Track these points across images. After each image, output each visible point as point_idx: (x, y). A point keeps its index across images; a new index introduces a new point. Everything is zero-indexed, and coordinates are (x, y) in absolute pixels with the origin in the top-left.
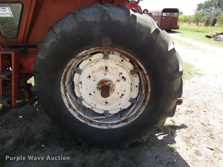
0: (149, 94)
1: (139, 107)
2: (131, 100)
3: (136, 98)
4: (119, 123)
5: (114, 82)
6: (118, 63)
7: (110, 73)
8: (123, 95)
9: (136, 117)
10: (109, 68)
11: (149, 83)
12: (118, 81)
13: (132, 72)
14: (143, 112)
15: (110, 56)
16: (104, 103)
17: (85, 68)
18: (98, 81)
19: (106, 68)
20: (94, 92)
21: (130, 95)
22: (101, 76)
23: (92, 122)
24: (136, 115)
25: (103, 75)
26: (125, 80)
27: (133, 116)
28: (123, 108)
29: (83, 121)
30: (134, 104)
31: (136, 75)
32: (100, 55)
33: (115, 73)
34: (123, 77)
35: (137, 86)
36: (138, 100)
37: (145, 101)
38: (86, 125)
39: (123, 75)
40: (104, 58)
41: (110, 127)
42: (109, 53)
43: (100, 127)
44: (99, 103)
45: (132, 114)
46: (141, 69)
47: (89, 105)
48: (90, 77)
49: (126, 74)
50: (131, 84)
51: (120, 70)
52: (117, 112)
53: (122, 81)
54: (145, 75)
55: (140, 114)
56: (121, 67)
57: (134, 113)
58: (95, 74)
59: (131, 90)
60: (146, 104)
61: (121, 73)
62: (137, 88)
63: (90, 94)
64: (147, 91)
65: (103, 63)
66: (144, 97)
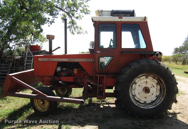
0: (165, 92)
1: (161, 98)
2: (157, 96)
3: (159, 95)
4: (152, 106)
5: (150, 88)
6: (152, 80)
7: (148, 84)
8: (153, 94)
9: (160, 103)
10: (148, 82)
11: (165, 88)
12: (152, 87)
13: (157, 84)
14: (163, 100)
15: (149, 77)
16: (145, 98)
17: (138, 82)
18: (143, 87)
19: (147, 82)
20: (141, 92)
21: (156, 94)
22: (144, 85)
23: (140, 106)
24: (159, 102)
25: (145, 85)
26: (154, 87)
27: (159, 103)
28: (153, 100)
29: (137, 105)
30: (158, 98)
31: (158, 85)
32: (144, 77)
33: (150, 84)
34: (153, 86)
35: (159, 90)
36: (159, 96)
37: (163, 95)
38: (138, 106)
39: (153, 85)
40: (146, 78)
41: (148, 108)
42: (148, 76)
43: (144, 108)
44: (142, 98)
45: (158, 102)
46: (161, 82)
47: (138, 99)
48: (139, 86)
49: (154, 85)
50: (157, 89)
51: (152, 83)
52: (150, 102)
53: (153, 87)
54: (163, 84)
55: (162, 101)
56: (153, 82)
57: (159, 101)
58: (141, 85)
59: (157, 92)
60: (164, 96)
61: (153, 84)
62: (159, 91)
63: (139, 93)
64: (164, 91)
65: (145, 80)
66: (163, 94)
